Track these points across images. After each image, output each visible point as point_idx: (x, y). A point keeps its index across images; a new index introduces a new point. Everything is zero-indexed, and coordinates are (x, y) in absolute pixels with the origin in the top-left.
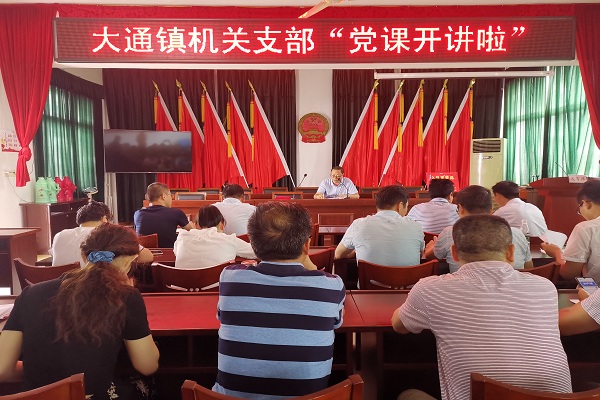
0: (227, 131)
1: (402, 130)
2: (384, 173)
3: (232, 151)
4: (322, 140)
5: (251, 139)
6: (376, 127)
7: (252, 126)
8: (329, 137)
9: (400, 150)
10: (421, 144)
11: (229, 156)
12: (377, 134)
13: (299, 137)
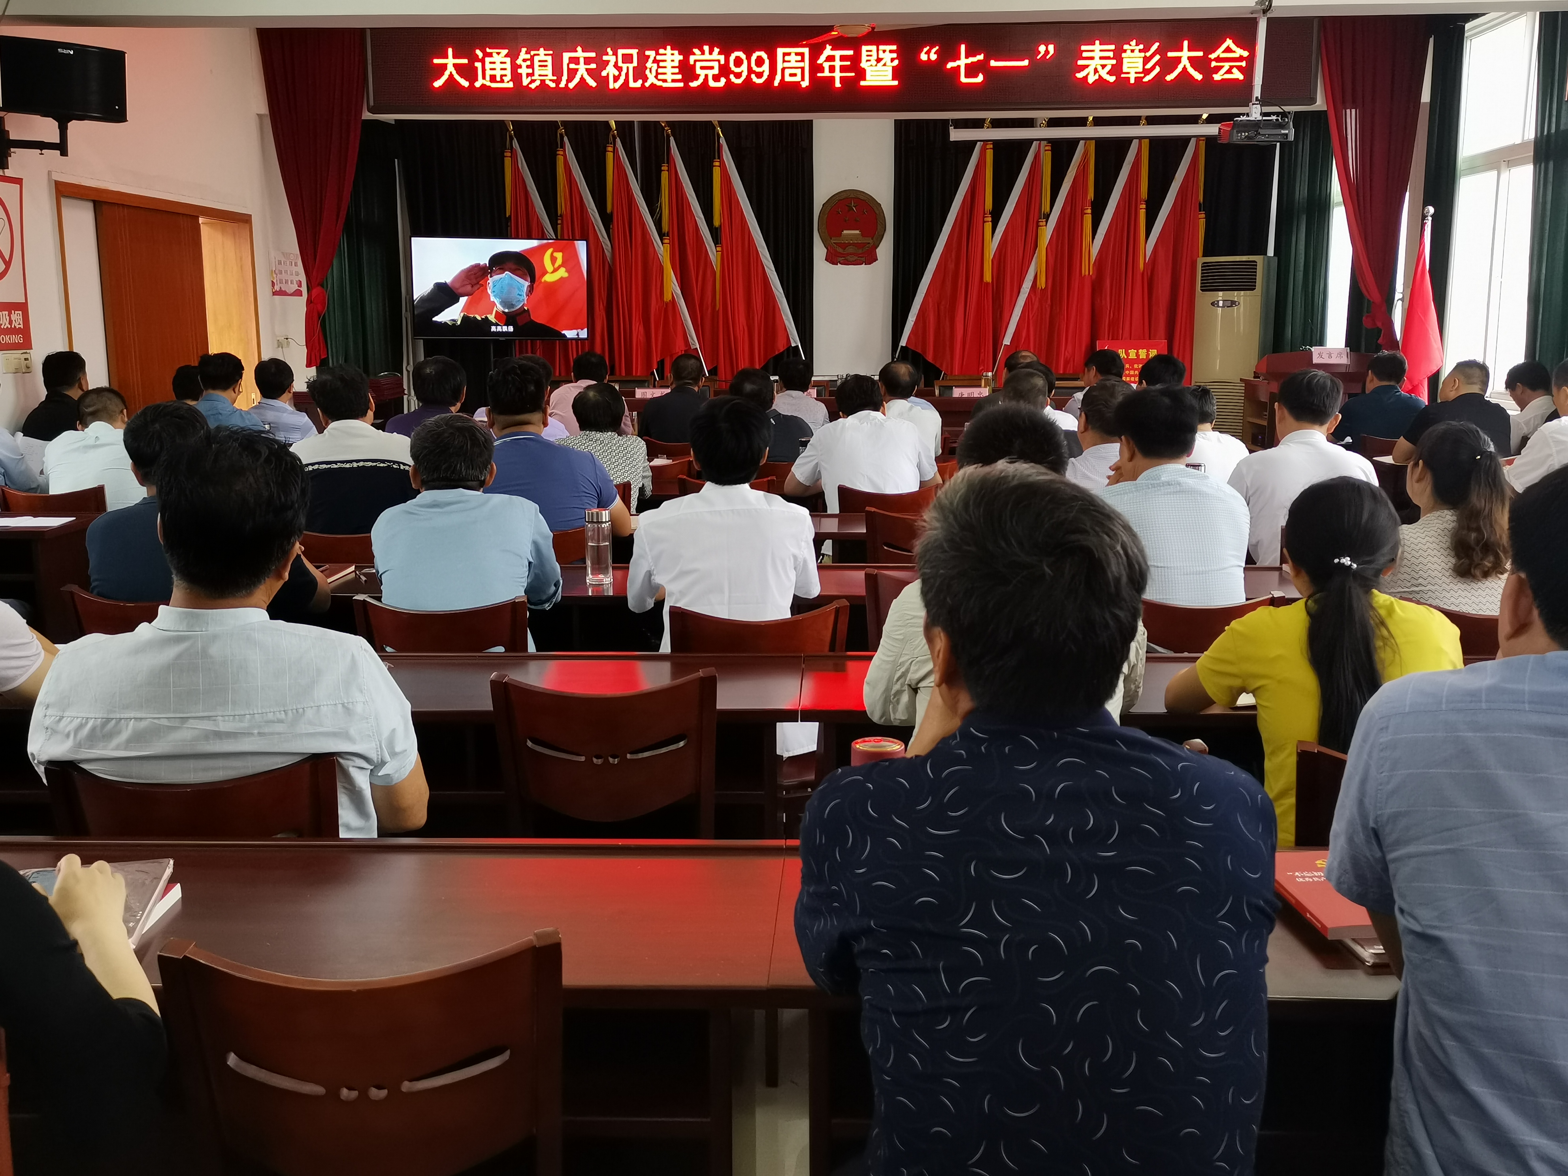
0: (661, 235)
1: (1047, 232)
2: (1007, 341)
3: (672, 286)
4: (870, 258)
5: (713, 253)
6: (988, 226)
7: (717, 223)
8: (885, 250)
9: (1042, 283)
10: (1087, 268)
11: (667, 297)
12: (992, 245)
13: (819, 251)
